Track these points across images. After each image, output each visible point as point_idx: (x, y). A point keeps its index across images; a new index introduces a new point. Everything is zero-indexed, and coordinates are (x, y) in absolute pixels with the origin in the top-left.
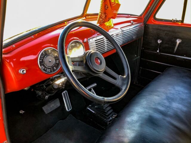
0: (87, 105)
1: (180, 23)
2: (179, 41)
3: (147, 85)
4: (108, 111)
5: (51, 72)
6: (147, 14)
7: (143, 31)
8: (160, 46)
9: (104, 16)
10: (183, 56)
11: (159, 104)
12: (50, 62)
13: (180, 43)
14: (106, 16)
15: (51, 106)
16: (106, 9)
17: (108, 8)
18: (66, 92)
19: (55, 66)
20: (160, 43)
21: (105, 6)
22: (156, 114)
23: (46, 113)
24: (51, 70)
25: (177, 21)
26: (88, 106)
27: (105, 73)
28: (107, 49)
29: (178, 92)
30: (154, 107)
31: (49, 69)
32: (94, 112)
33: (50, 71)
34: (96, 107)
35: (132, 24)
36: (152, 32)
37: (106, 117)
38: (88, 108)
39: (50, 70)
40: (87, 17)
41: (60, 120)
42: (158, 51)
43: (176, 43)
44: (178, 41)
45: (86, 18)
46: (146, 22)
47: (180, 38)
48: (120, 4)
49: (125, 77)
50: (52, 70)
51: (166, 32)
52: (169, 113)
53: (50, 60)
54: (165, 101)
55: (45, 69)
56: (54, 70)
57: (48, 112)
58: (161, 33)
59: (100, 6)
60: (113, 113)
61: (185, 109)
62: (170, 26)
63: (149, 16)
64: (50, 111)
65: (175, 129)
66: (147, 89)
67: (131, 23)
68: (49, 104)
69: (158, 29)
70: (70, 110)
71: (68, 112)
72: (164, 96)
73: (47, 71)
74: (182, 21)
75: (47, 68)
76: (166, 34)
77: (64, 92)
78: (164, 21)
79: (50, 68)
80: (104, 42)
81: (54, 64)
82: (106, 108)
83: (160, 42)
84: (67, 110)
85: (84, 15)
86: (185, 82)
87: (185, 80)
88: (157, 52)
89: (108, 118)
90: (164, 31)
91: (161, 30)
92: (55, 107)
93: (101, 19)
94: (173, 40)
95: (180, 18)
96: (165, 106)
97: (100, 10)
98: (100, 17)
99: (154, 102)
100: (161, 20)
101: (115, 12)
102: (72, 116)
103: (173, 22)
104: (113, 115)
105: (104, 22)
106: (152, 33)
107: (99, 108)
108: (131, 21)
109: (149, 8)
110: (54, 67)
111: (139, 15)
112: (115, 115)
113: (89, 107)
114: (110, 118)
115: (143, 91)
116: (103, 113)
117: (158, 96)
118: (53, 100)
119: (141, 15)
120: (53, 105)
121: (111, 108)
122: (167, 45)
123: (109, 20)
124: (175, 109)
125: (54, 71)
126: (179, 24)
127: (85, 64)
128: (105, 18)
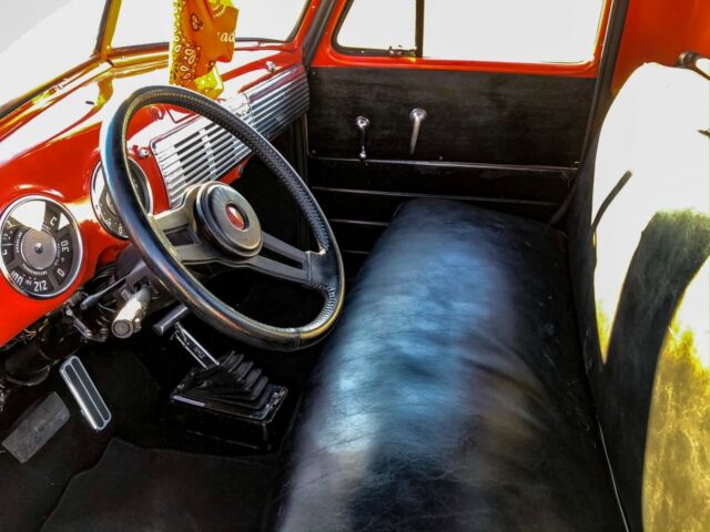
0: (171, 388)
1: (413, 59)
2: (419, 115)
3: (361, 270)
4: (253, 387)
5: (51, 289)
6: (310, 33)
7: (308, 94)
8: (366, 140)
9: (191, 55)
10: (437, 159)
11: (418, 315)
12: (39, 251)
13: (422, 122)
14: (198, 56)
15: (36, 429)
16: (196, 28)
17: (200, 24)
18: (74, 362)
19: (61, 265)
20: (366, 127)
21: (191, 20)
22: (418, 345)
23: (23, 461)
24: (48, 281)
25: (405, 53)
26: (176, 391)
27: (266, 252)
28: (215, 170)
29: (453, 269)
30: (407, 327)
31: (39, 278)
32: (202, 404)
33: (45, 289)
34: (204, 385)
35: (273, 73)
36: (334, 94)
37: (252, 410)
38: (176, 397)
39: (44, 282)
40: (115, 61)
41: (76, 473)
42: (363, 155)
43: (412, 122)
44: (418, 117)
45: (112, 64)
46: (310, 63)
47: (420, 106)
48: (236, 6)
49: (322, 252)
50: (54, 283)
51: (376, 89)
52: (452, 333)
53: (39, 245)
54: (431, 304)
55: (28, 282)
56: (62, 281)
57: (30, 456)
58: (362, 96)
59: (174, 20)
60: (271, 387)
61: (485, 312)
62: (385, 68)
63: (316, 40)
64: (38, 448)
65: (480, 372)
66: (367, 282)
67: (267, 68)
68: (26, 422)
69: (349, 83)
70: (106, 422)
71: (100, 432)
72: (424, 291)
73: (36, 290)
74: (419, 52)
75: (33, 276)
76: (378, 96)
77: (69, 362)
78: (364, 55)
79: (45, 277)
80: (202, 147)
81: (56, 258)
82: (244, 378)
83: (365, 124)
84: (95, 426)
85: (104, 53)
86: (462, 238)
87: (461, 231)
88: (359, 157)
89: (257, 408)
90: (371, 86)
91: (360, 84)
92: (53, 428)
93: (183, 68)
94: (401, 113)
95: (411, 45)
96: (436, 316)
97: (176, 34)
98: (180, 59)
99: (404, 315)
100: (356, 52)
101: (225, 38)
102: (121, 442)
103: (393, 56)
104: (272, 394)
105: (196, 76)
106: (334, 98)
107: (216, 385)
108: (269, 63)
109: (313, 14)
110: (58, 267)
111: (284, 38)
112: (278, 392)
113: (178, 394)
114: (264, 406)
115: (359, 290)
116: (236, 397)
117: (408, 293)
118: (39, 403)
119: (291, 38)
120: (43, 422)
121: (260, 371)
122: (386, 132)
123: (210, 69)
124: (463, 319)
125: (60, 284)
126: (410, 62)
127: (199, 236)
128: (196, 61)
